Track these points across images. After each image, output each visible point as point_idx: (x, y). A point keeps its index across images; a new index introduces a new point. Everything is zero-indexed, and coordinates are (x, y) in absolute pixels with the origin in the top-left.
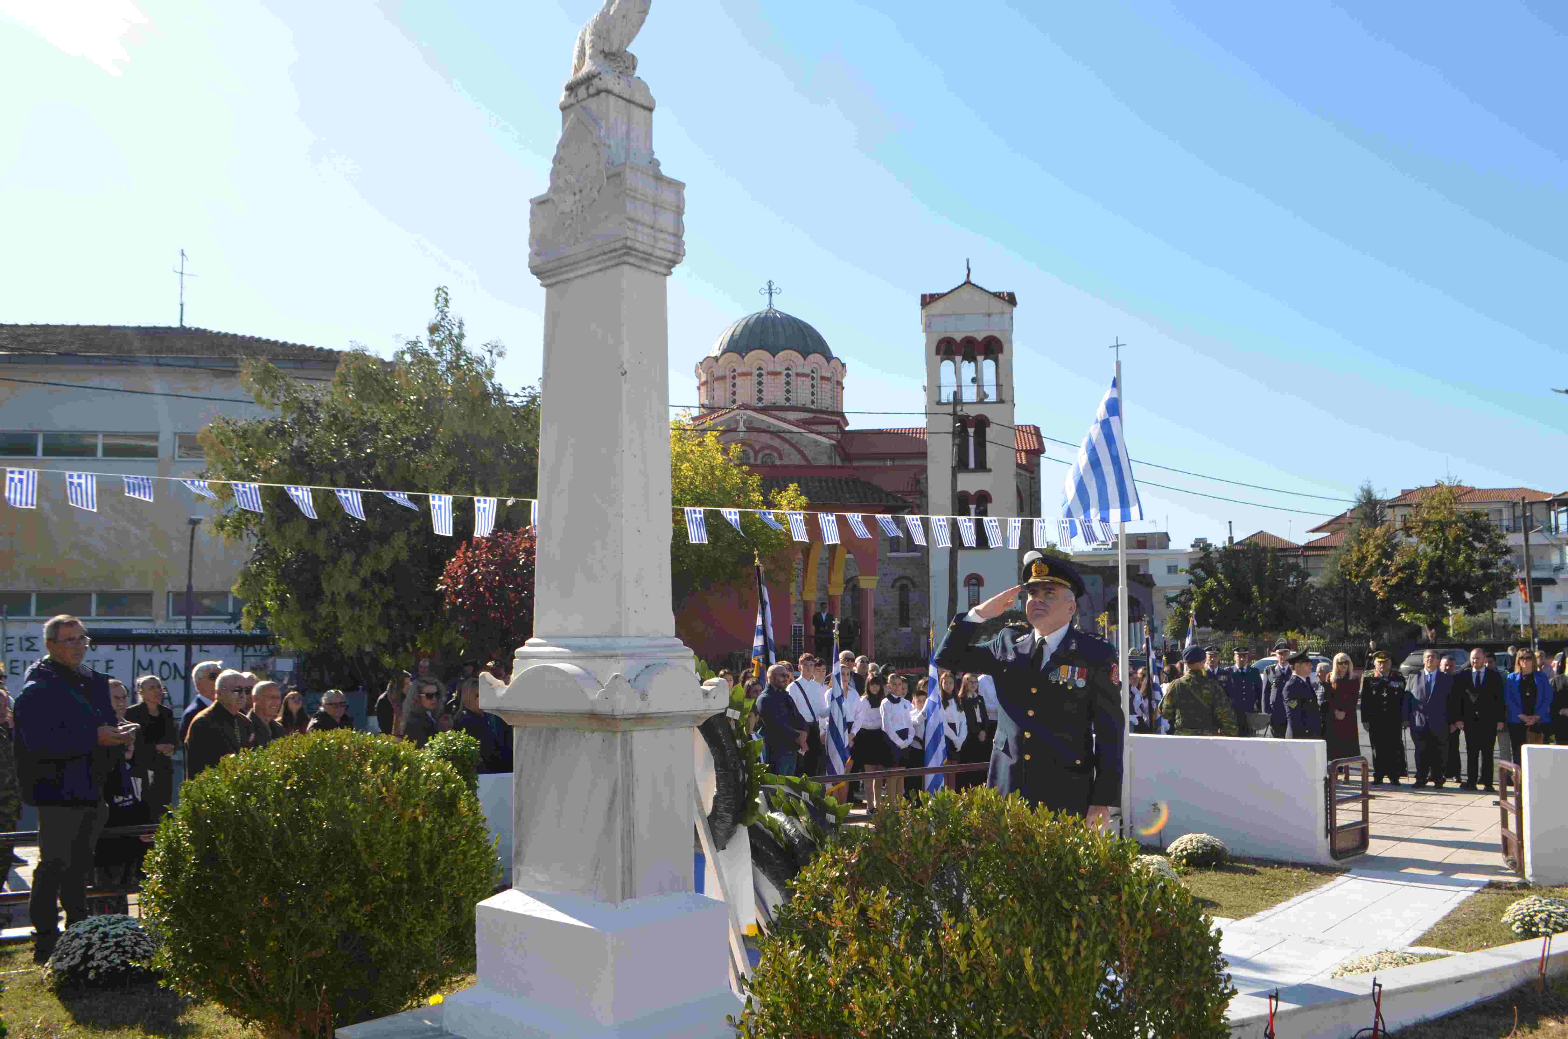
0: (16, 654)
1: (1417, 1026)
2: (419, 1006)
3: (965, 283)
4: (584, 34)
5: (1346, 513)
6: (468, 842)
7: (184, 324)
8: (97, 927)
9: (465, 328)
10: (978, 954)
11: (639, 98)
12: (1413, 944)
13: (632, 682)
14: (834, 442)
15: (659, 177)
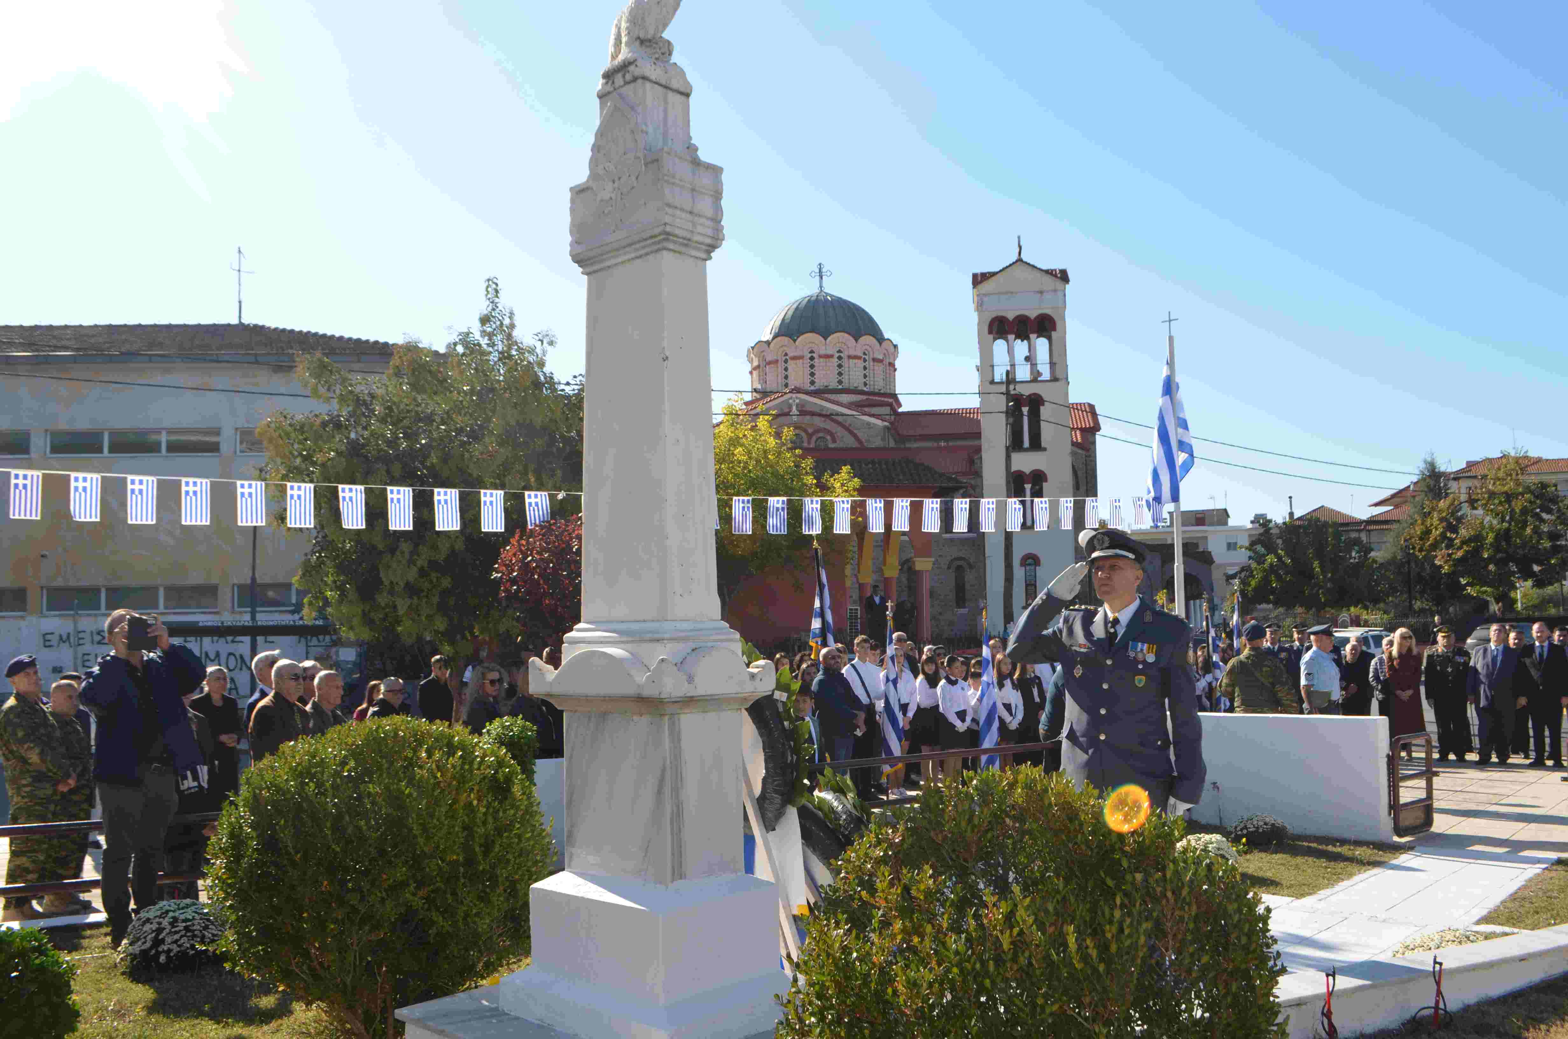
0: (87, 647)
1: (1479, 1004)
2: (476, 987)
3: (1017, 261)
4: (620, 21)
5: (1409, 487)
6: (522, 825)
7: (243, 321)
8: (167, 912)
9: (515, 318)
10: (1021, 933)
11: (675, 84)
12: (1478, 922)
13: (679, 665)
14: (886, 424)
15: (696, 163)
